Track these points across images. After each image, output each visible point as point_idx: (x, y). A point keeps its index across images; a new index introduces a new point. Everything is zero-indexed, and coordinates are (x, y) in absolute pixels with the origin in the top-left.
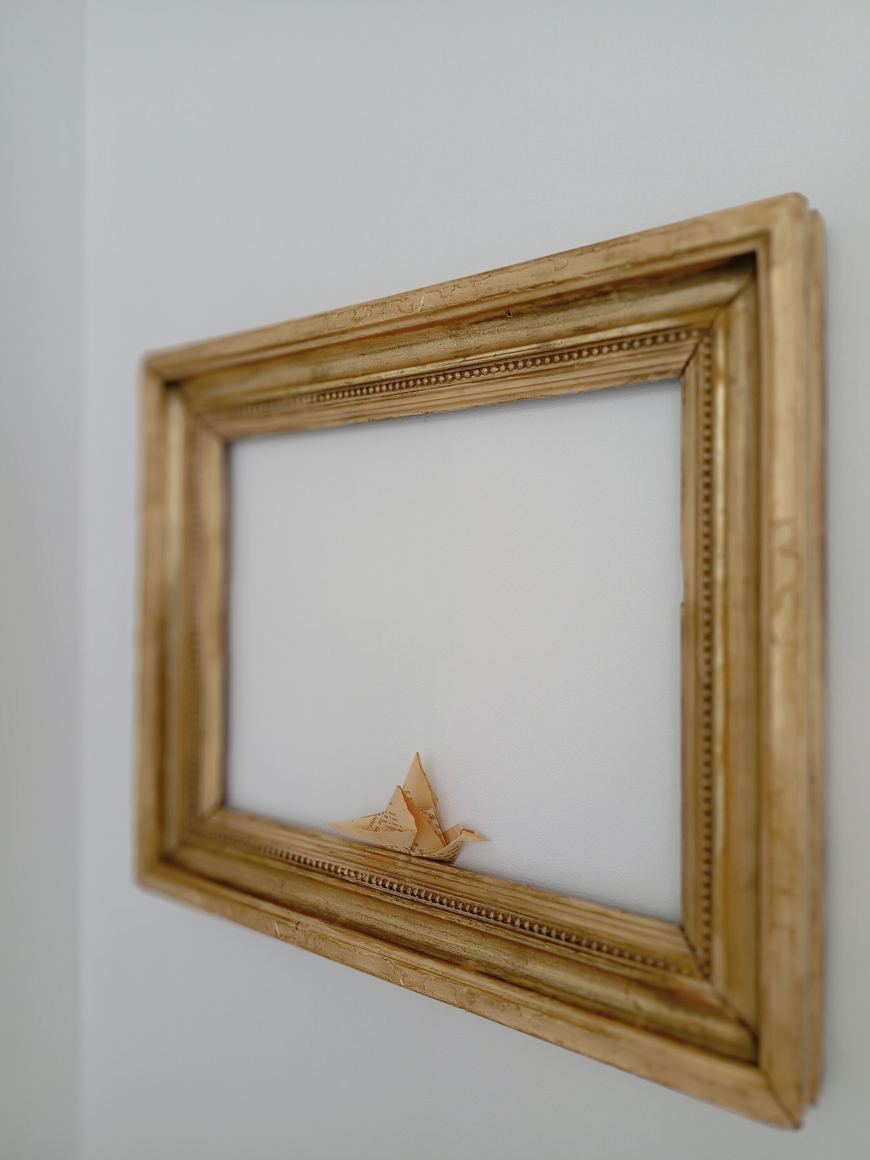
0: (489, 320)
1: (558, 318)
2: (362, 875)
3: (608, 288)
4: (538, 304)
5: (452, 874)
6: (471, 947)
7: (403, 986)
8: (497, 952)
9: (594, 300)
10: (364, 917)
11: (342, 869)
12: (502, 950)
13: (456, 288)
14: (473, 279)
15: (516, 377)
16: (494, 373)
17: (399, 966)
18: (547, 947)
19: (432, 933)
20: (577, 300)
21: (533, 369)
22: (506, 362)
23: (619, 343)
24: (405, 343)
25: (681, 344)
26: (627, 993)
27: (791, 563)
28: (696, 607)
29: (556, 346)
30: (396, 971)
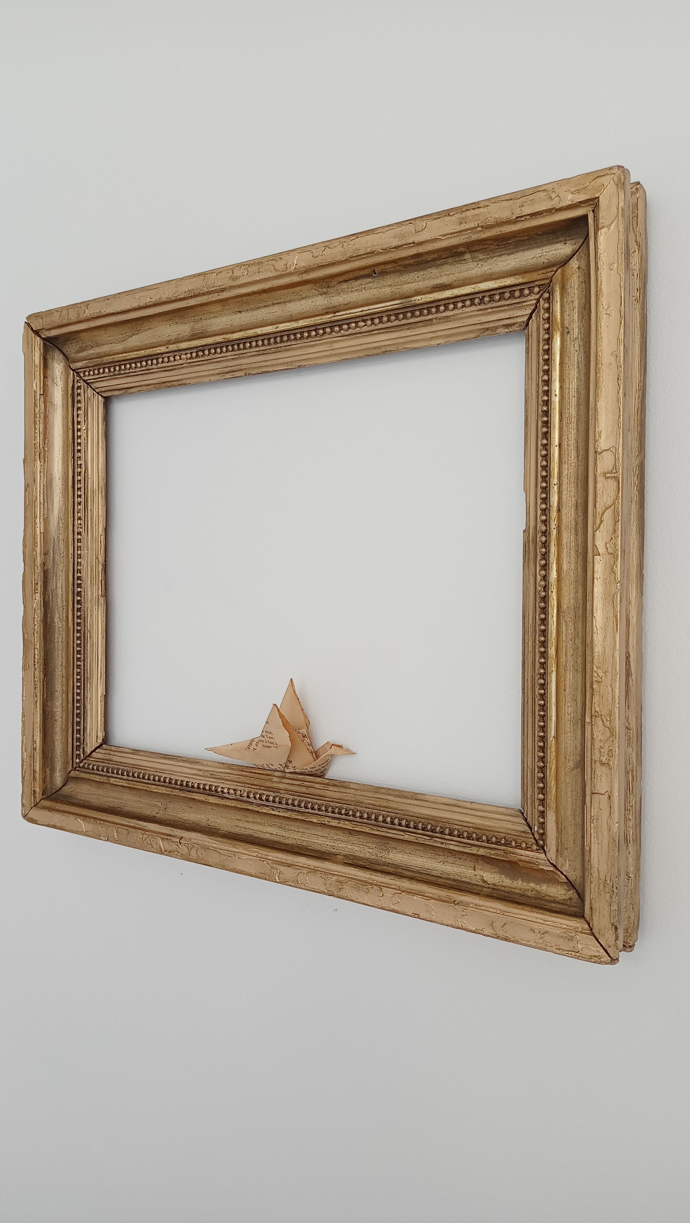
0: (356, 279)
1: (418, 277)
2: (241, 792)
3: (461, 249)
4: (400, 263)
5: (323, 784)
6: (339, 845)
7: (278, 883)
8: (362, 846)
9: (450, 260)
10: (242, 829)
11: (222, 788)
12: (367, 844)
13: (327, 248)
14: (342, 240)
15: (381, 331)
16: (361, 327)
17: (275, 866)
18: (406, 837)
19: (304, 836)
20: (434, 260)
21: (396, 323)
22: (372, 317)
23: (471, 298)
24: (279, 301)
25: (525, 299)
26: (474, 870)
27: (612, 484)
28: (535, 531)
29: (417, 302)
30: (272, 870)
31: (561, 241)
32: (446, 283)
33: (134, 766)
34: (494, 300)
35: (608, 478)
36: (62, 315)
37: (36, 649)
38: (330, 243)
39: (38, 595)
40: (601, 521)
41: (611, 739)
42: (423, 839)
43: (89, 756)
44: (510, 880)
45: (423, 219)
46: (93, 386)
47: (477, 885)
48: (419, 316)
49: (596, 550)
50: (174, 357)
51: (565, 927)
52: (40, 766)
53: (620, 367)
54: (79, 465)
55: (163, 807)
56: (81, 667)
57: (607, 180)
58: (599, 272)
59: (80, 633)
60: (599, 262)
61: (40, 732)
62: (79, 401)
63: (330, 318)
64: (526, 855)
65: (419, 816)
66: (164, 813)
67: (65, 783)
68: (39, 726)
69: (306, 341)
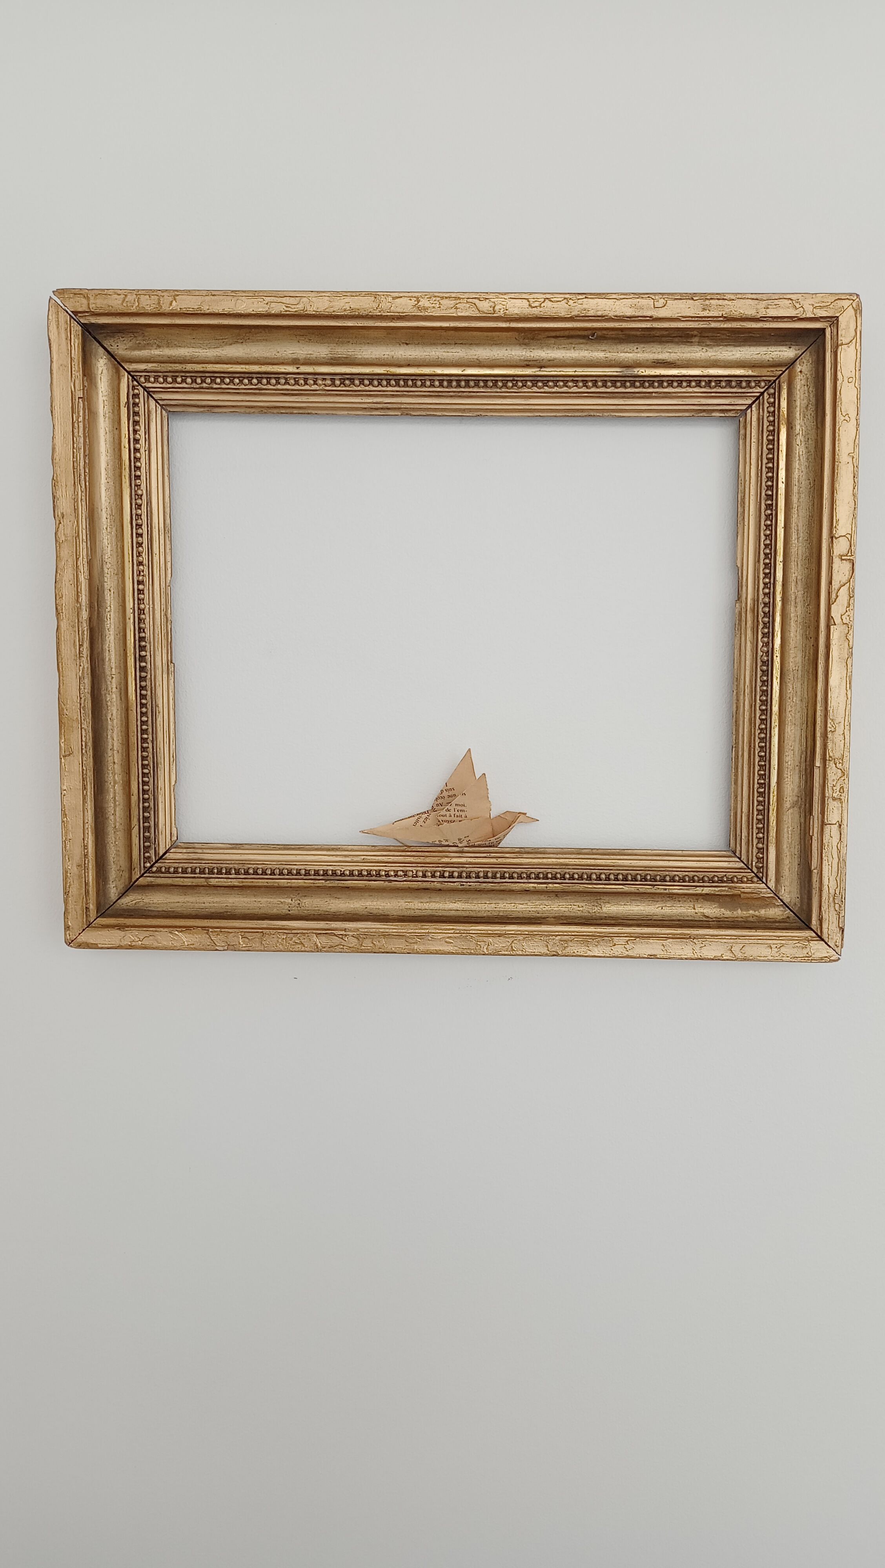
0: (569, 337)
1: (637, 348)
2: (413, 872)
3: (695, 333)
4: (627, 332)
7: (488, 955)
8: (570, 906)
9: (676, 340)
10: (417, 911)
11: (386, 871)
12: (576, 904)
13: (547, 301)
14: (566, 295)
15: (592, 395)
16: (570, 387)
17: (481, 938)
18: (626, 889)
19: (499, 907)
20: (663, 336)
21: (612, 390)
22: (585, 380)
23: (698, 381)
25: (751, 390)
26: (694, 909)
27: (847, 566)
28: (756, 602)
29: (640, 373)
30: (479, 943)
31: (786, 345)
32: (669, 360)
33: (243, 862)
34: (720, 386)
35: (844, 560)
36: (127, 299)
37: (83, 730)
38: (552, 296)
39: (84, 659)
40: (837, 596)
41: (843, 778)
42: (643, 889)
43: (161, 858)
44: (730, 911)
45: (664, 297)
46: (156, 396)
47: (702, 921)
48: (639, 387)
49: (832, 621)
50: (306, 380)
51: (797, 938)
52: (93, 877)
53: (856, 467)
54: (138, 495)
55: (295, 903)
56: (148, 749)
57: (846, 303)
58: (839, 383)
59: (146, 708)
60: (839, 374)
61: (92, 833)
62: (136, 414)
63: (535, 372)
64: (747, 887)
65: (635, 868)
66: (299, 908)
67: (122, 895)
68: (91, 826)
69: (499, 390)
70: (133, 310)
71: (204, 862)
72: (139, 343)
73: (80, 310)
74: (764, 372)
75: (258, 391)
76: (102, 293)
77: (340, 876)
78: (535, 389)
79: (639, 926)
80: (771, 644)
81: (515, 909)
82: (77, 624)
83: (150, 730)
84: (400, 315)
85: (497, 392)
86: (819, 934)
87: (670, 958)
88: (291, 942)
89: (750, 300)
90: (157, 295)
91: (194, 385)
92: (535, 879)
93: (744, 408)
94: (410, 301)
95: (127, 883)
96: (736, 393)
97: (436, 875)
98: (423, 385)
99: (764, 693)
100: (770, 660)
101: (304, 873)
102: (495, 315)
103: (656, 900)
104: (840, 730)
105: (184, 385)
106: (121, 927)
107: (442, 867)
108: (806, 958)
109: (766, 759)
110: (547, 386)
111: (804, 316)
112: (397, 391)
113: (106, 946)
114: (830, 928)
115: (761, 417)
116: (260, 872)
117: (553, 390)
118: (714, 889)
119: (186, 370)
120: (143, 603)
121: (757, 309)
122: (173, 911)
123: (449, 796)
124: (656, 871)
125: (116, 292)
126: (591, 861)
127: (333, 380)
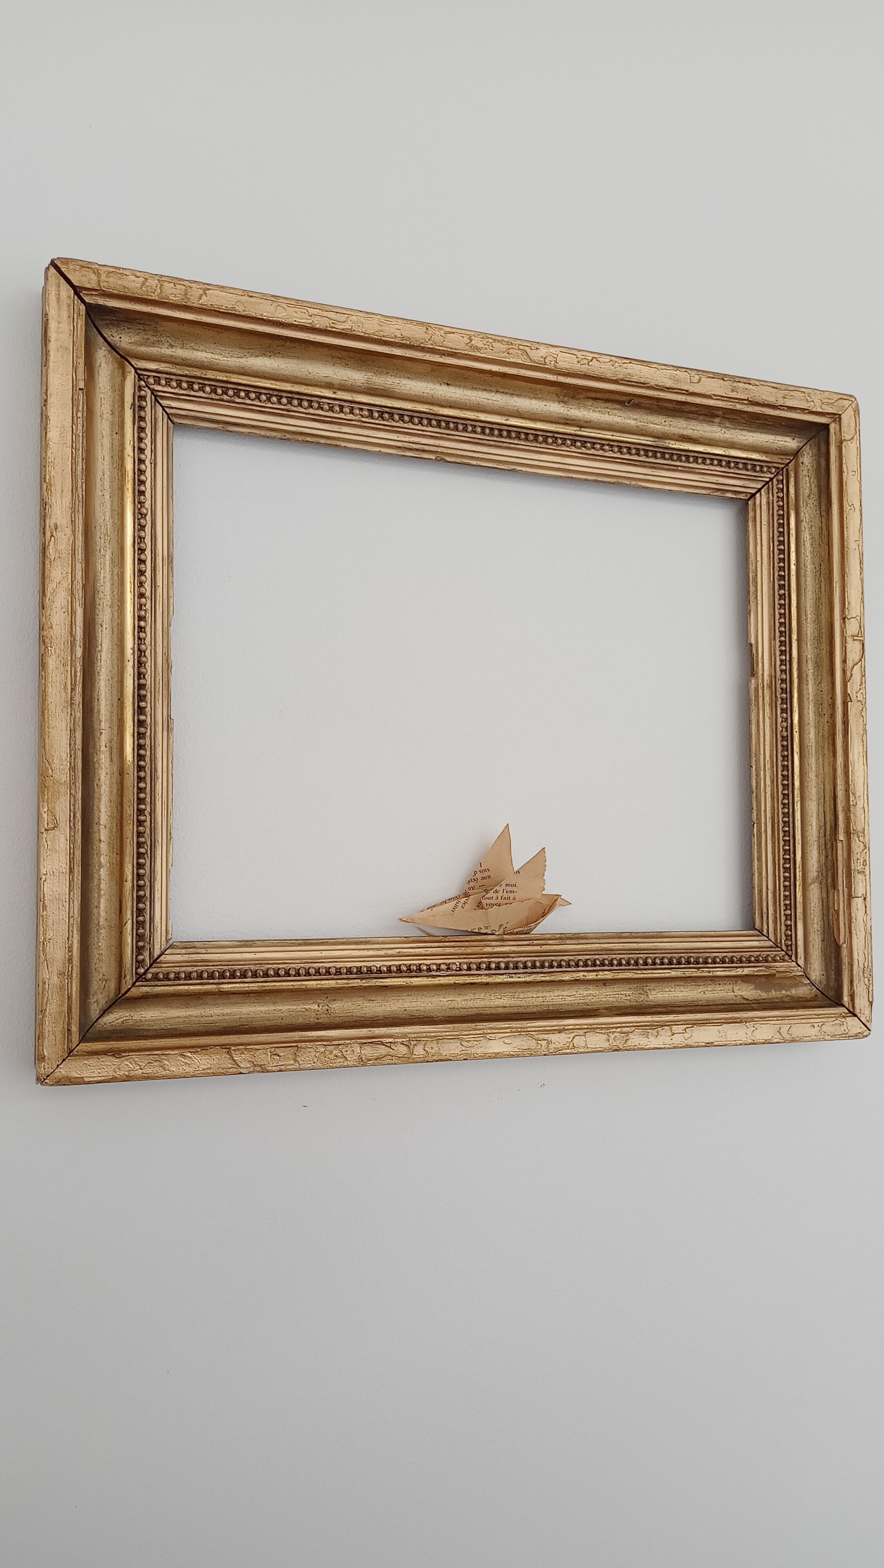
0: (607, 401)
1: (665, 421)
3: (720, 413)
4: (661, 403)
6: (592, 1000)
7: (549, 1055)
8: (617, 996)
9: (701, 417)
10: (462, 1010)
12: (622, 993)
13: (594, 360)
14: (612, 358)
15: (624, 461)
16: (606, 451)
17: (541, 1036)
18: (673, 973)
19: (546, 1001)
20: (691, 412)
21: (644, 459)
22: (620, 447)
23: (719, 460)
24: (507, 390)
25: (763, 475)
27: (858, 645)
28: (773, 679)
29: (670, 446)
30: (539, 1042)
32: (692, 437)
33: (260, 962)
35: (855, 640)
36: (147, 284)
37: (72, 796)
38: (599, 356)
39: (76, 707)
40: (852, 675)
41: (865, 851)
42: (689, 973)
43: (155, 961)
44: (765, 993)
45: (699, 373)
46: (165, 402)
47: (744, 1004)
48: (668, 459)
49: (849, 698)
50: (342, 408)
51: (833, 1016)
52: (77, 989)
53: (861, 554)
54: (142, 514)
55: (322, 1009)
56: (145, 824)
57: (847, 403)
58: (845, 474)
59: (145, 771)
60: (844, 466)
61: (77, 930)
62: (141, 419)
63: (575, 431)
64: (780, 966)
65: (677, 951)
66: (329, 1016)
67: (104, 1012)
68: (77, 921)
69: (539, 445)
70: (155, 297)
71: (211, 964)
72: (148, 339)
73: (88, 286)
74: (776, 459)
75: (285, 413)
76: (117, 271)
77: (376, 973)
78: (573, 449)
79: (691, 1012)
80: (789, 720)
81: (564, 1002)
82: (69, 663)
83: (148, 800)
84: (452, 352)
85: (537, 447)
86: (852, 1010)
87: (725, 1045)
88: (330, 1056)
89: (770, 388)
90: (185, 286)
91: (213, 396)
92: (583, 967)
93: (753, 491)
94: (462, 338)
95: (112, 995)
96: (750, 476)
97: (482, 967)
98: (465, 430)
99: (785, 768)
100: (789, 735)
101: (334, 972)
102: (546, 366)
103: (699, 984)
104: (860, 805)
105: (201, 394)
106: (116, 1053)
107: (486, 958)
108: (844, 1036)
109: (789, 834)
110: (585, 447)
111: (814, 410)
112: (437, 433)
113: (96, 1079)
114: (861, 1003)
115: (771, 502)
116: (282, 972)
117: (590, 452)
118: (752, 969)
119: (206, 376)
120: (145, 644)
121: (777, 397)
122: (175, 1029)
123: (483, 878)
124: (697, 953)
125: (135, 273)
126: (634, 944)
127: (371, 411)
